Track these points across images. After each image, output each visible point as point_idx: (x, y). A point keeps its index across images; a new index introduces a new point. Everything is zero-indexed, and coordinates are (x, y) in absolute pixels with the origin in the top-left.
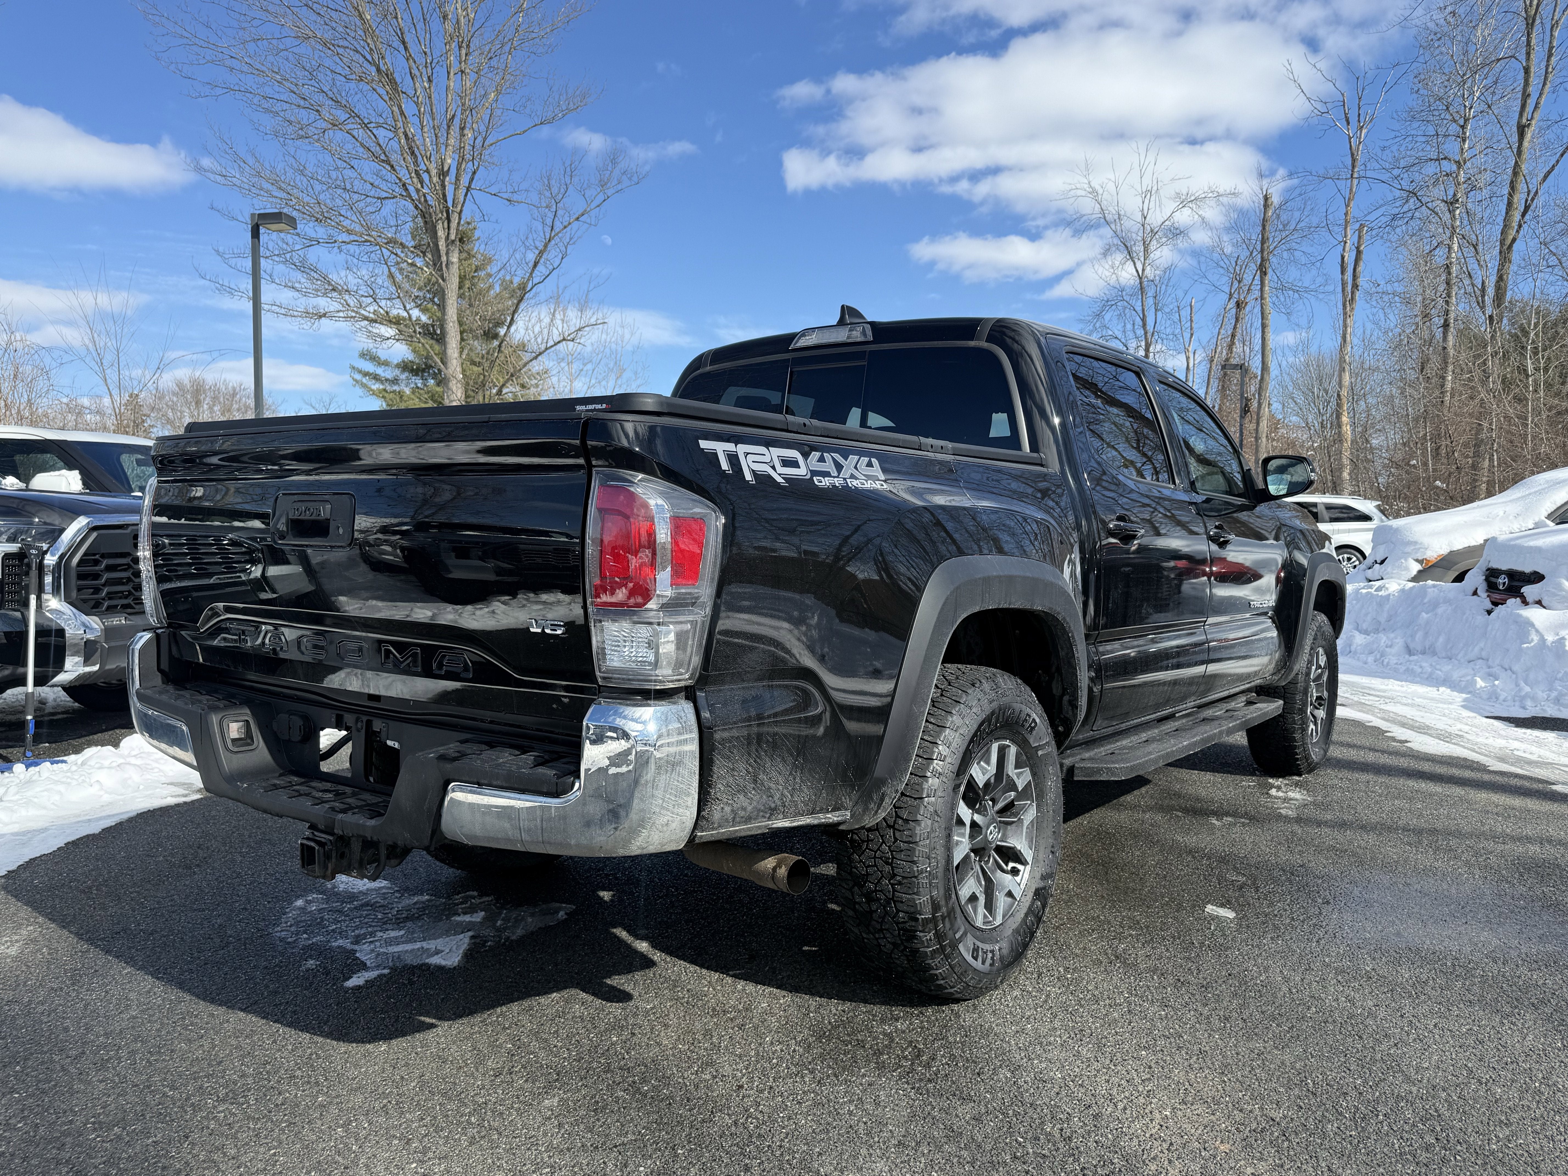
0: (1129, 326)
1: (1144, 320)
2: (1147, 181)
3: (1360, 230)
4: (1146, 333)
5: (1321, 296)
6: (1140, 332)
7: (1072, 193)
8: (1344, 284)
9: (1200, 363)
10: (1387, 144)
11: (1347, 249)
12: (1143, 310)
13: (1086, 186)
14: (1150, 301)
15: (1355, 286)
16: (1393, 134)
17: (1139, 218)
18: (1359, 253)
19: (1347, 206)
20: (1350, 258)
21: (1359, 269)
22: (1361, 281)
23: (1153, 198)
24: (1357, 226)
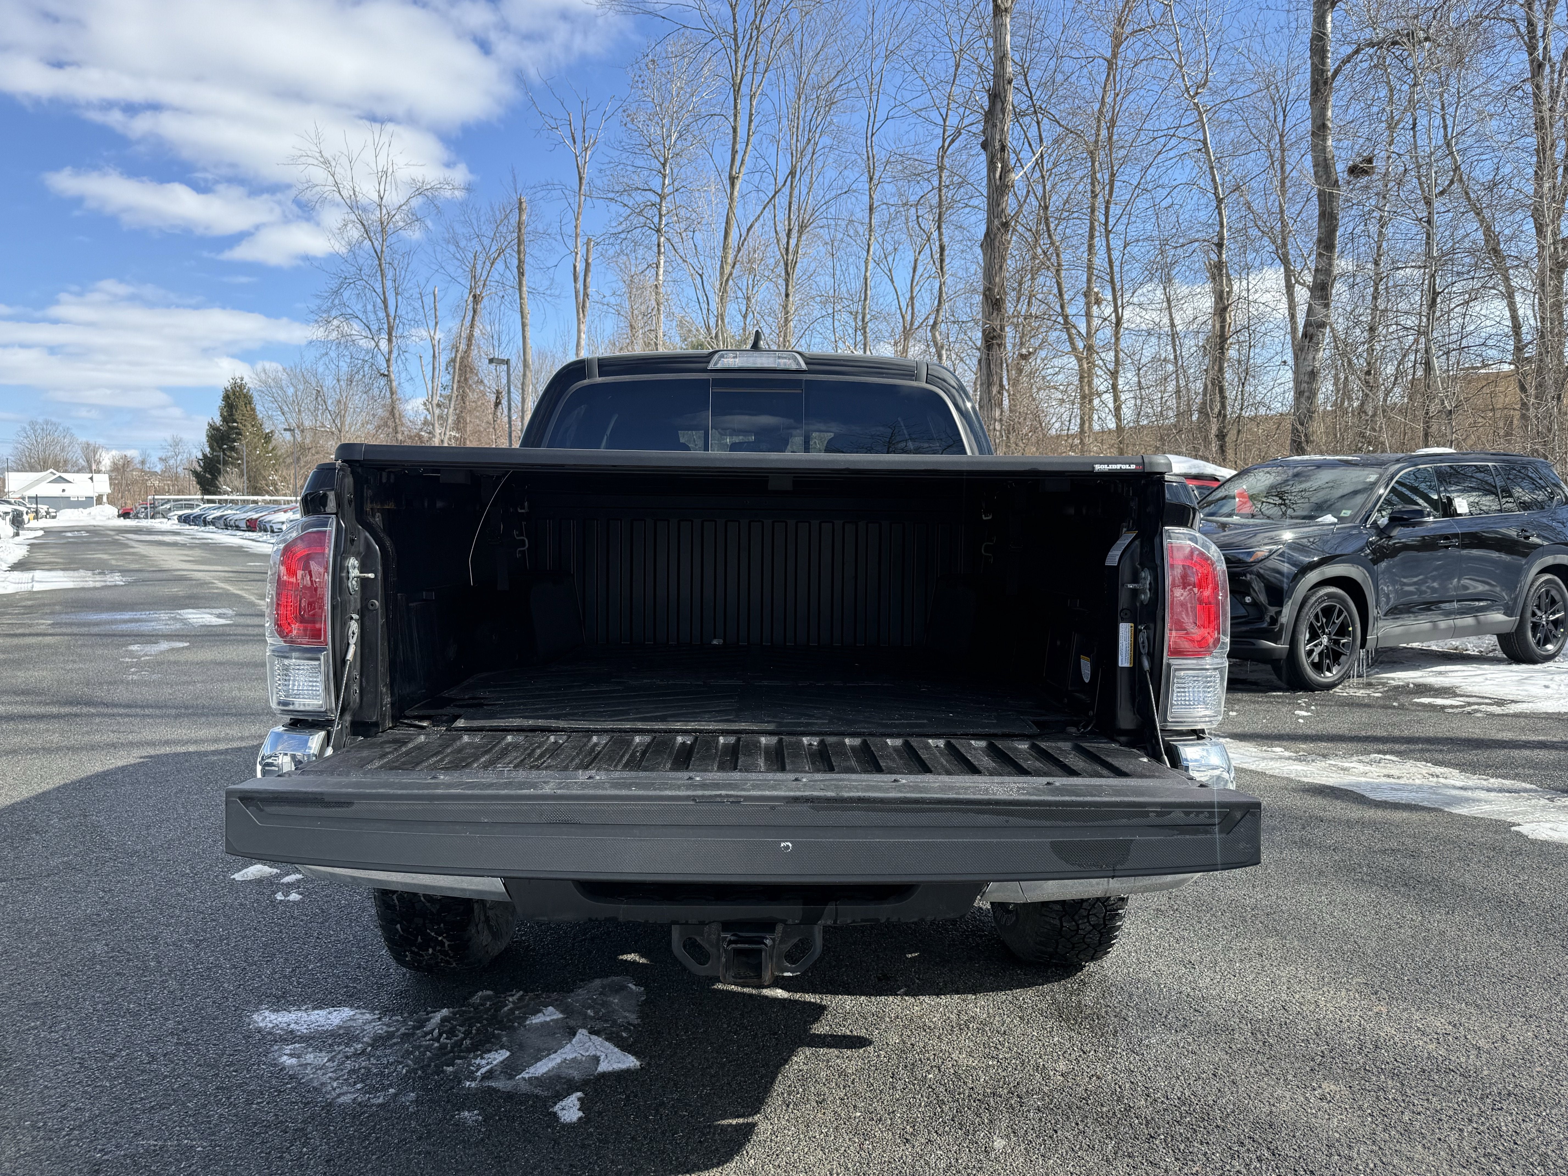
0: (370, 307)
1: (385, 302)
2: (382, 161)
3: (588, 244)
4: (388, 316)
5: (549, 299)
6: (382, 314)
7: (303, 159)
8: (577, 292)
9: (444, 349)
10: (603, 167)
11: (578, 259)
12: (384, 293)
13: (318, 155)
14: (389, 284)
15: (586, 295)
16: (607, 160)
17: (375, 197)
18: (588, 265)
19: (577, 219)
20: (580, 267)
21: (589, 280)
22: (589, 291)
23: (389, 179)
24: (585, 241)
